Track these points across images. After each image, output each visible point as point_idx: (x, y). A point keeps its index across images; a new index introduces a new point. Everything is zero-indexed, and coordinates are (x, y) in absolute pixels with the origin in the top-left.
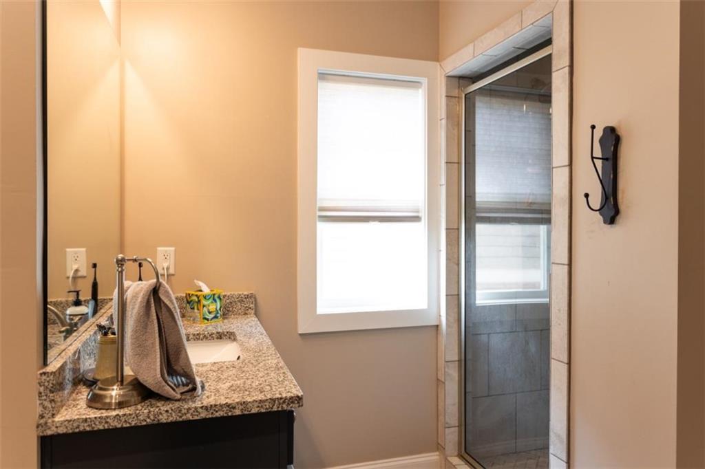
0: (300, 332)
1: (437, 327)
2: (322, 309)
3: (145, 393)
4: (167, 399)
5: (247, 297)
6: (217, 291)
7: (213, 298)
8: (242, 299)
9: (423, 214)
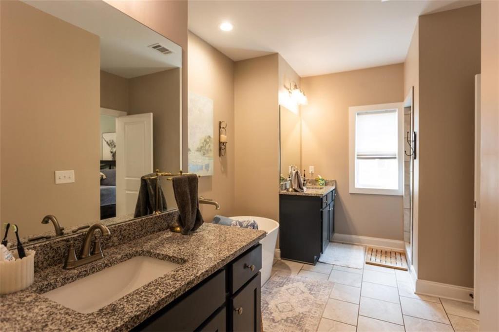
0: (350, 192)
1: (402, 196)
2: (357, 186)
3: (296, 191)
4: (299, 192)
5: (333, 181)
6: (324, 178)
7: (322, 180)
8: (331, 181)
9: (397, 156)
